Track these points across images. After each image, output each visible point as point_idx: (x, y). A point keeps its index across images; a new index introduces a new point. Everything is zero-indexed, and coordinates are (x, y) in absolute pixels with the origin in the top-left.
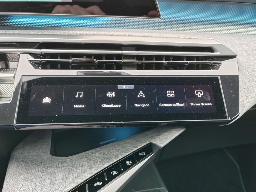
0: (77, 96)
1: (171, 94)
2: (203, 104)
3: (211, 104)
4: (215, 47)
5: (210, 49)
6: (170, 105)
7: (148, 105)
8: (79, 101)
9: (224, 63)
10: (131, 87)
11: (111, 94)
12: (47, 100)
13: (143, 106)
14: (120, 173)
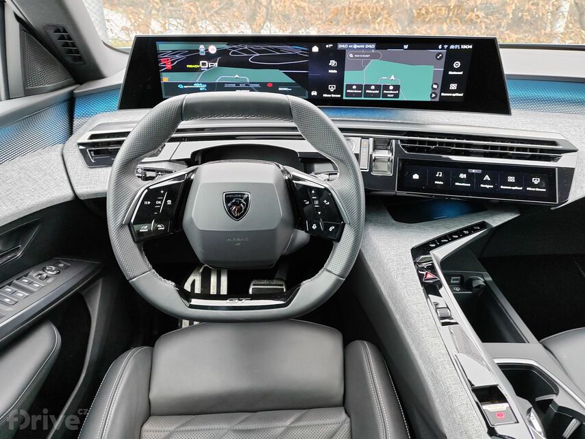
0: (437, 175)
1: (511, 179)
2: (537, 189)
3: (545, 190)
4: (558, 142)
5: (554, 143)
6: (510, 188)
7: (492, 186)
8: (439, 179)
9: (564, 156)
10: (480, 171)
11: (463, 176)
12: (416, 176)
13: (488, 186)
14: (460, 237)
